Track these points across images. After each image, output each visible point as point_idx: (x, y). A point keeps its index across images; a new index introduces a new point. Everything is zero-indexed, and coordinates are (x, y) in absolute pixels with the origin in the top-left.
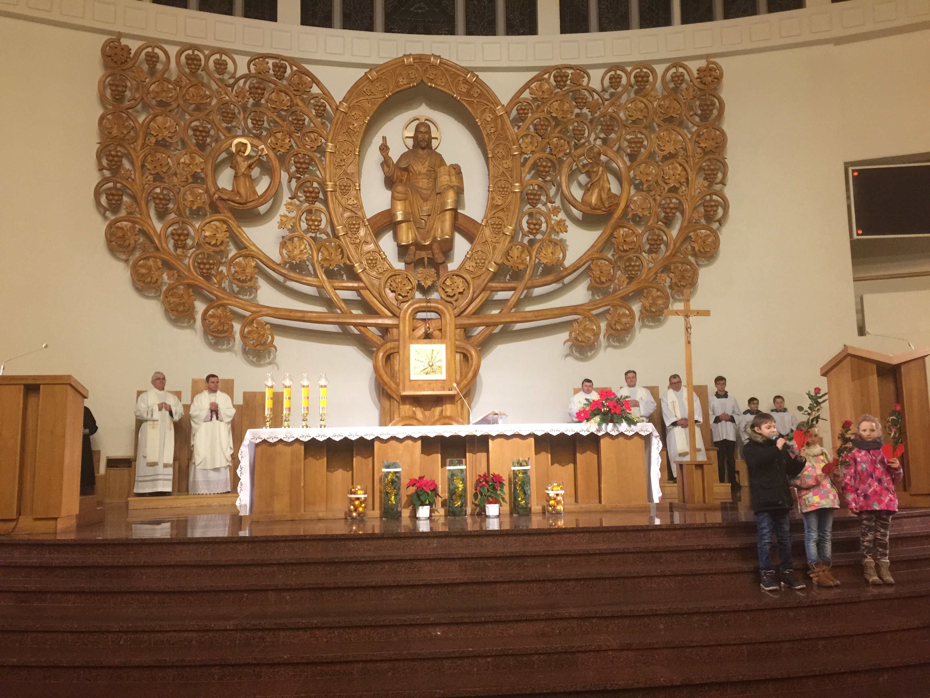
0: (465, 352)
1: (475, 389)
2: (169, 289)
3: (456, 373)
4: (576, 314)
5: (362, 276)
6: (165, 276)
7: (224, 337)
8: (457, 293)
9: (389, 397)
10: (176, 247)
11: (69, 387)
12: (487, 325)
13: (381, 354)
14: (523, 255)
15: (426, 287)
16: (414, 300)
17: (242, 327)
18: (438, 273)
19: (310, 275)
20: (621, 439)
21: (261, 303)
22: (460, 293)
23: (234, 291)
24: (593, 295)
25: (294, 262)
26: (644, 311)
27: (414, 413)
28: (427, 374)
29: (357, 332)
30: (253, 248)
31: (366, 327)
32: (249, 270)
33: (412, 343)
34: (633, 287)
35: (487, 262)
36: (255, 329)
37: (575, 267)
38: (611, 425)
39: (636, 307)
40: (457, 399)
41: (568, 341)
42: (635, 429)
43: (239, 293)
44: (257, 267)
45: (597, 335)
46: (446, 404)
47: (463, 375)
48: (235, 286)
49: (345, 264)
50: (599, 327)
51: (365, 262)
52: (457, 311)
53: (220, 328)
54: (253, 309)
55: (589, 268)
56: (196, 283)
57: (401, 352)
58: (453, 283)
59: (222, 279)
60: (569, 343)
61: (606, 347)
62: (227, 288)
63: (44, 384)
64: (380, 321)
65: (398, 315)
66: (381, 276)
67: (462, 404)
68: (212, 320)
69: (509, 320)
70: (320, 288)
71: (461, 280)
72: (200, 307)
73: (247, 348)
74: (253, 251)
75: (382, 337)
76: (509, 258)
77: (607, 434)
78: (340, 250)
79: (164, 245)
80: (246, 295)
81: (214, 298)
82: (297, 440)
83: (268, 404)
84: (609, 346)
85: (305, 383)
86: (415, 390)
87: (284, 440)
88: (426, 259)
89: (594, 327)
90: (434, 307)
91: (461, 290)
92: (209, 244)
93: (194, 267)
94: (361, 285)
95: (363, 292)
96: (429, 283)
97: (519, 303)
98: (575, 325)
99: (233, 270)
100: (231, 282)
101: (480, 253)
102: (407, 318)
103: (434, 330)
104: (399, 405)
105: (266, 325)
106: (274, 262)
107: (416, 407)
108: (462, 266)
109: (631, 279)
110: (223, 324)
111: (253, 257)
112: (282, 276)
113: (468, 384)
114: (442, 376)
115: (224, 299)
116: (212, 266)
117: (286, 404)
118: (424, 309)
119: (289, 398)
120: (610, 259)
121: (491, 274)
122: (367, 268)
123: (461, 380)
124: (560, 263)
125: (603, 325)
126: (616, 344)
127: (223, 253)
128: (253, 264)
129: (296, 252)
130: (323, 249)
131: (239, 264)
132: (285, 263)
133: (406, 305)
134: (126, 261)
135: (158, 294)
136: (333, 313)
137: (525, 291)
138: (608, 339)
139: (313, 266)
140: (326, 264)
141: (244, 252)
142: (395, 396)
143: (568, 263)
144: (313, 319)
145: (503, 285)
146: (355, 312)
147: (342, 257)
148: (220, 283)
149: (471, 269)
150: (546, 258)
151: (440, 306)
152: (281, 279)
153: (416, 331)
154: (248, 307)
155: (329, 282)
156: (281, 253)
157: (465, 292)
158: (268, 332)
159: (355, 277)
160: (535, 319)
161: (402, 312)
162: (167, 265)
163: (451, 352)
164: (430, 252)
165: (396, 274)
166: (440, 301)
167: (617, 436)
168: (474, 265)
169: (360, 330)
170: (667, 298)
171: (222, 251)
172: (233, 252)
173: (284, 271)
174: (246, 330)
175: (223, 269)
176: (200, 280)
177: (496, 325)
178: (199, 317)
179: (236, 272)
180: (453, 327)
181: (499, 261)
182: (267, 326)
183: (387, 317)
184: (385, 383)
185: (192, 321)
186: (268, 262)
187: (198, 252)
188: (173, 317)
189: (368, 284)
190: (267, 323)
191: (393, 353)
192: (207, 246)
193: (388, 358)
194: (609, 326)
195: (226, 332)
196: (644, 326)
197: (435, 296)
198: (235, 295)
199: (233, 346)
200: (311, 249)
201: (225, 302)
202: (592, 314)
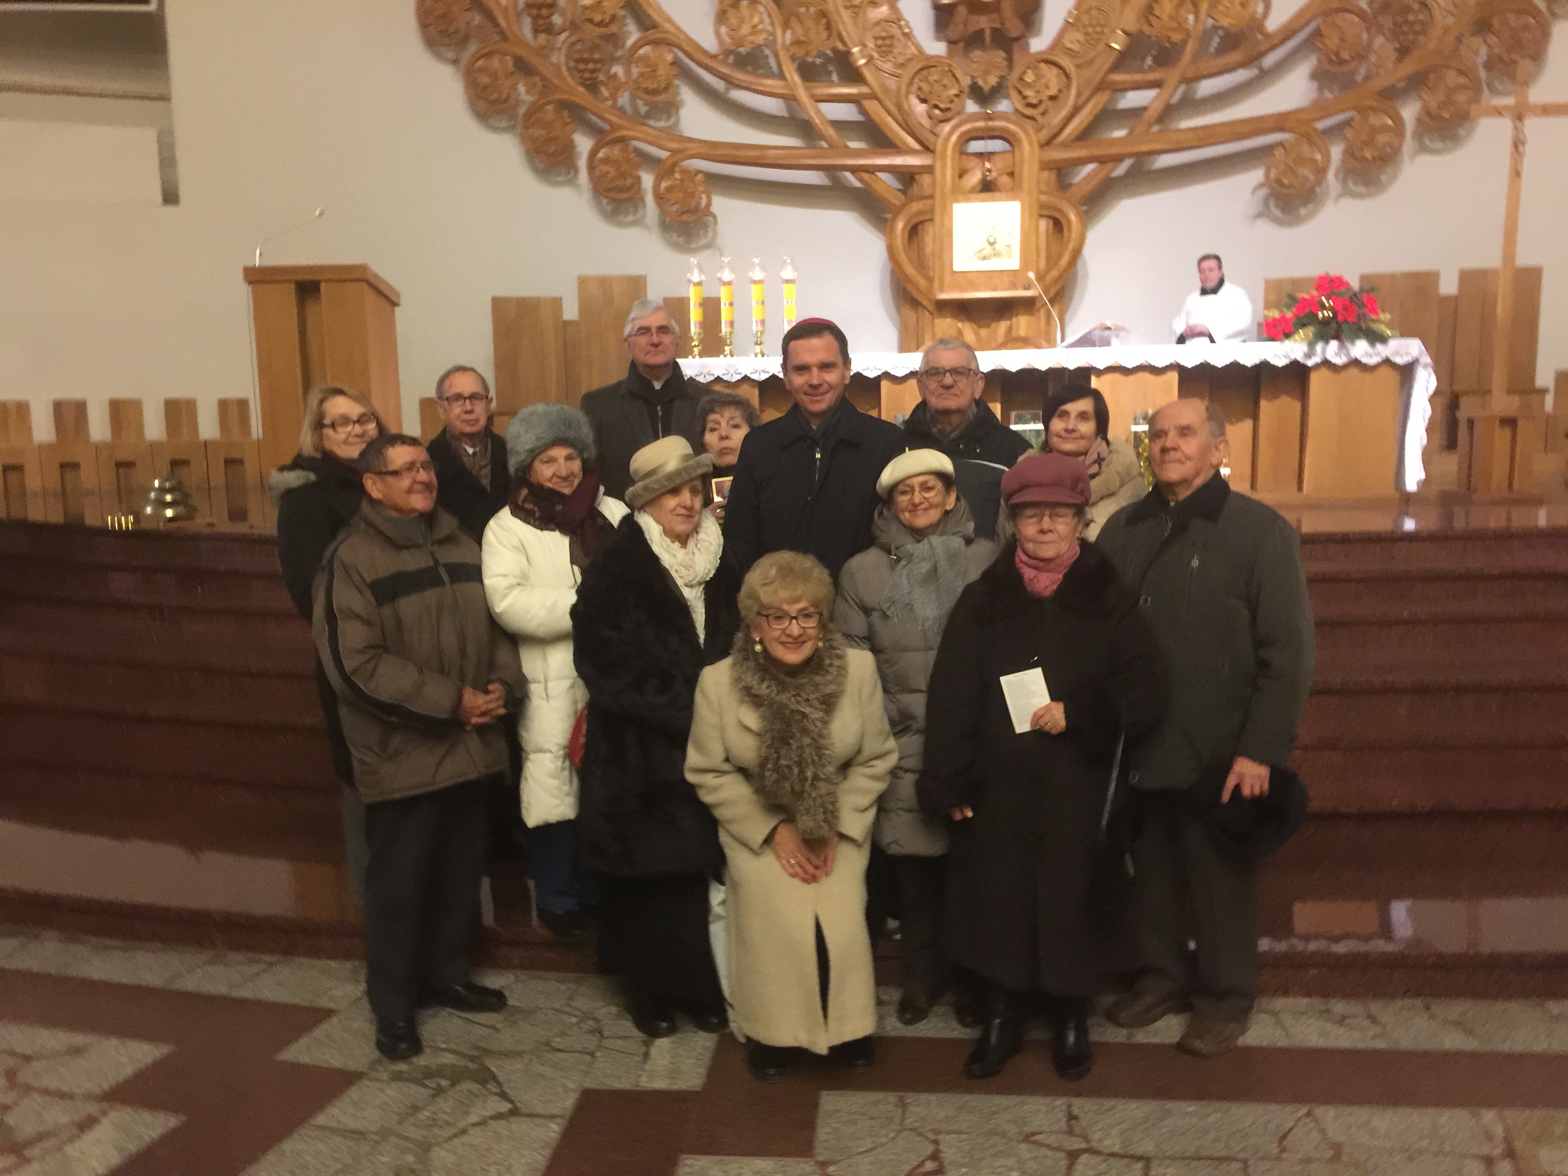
0: (1057, 215)
1: (1074, 288)
2: (529, 114)
3: (1038, 256)
4: (1281, 129)
5: (868, 74)
6: (521, 89)
7: (624, 200)
8: (1044, 97)
9: (915, 304)
10: (536, 31)
11: (365, 287)
12: (1102, 160)
13: (900, 225)
14: (1182, 12)
15: (986, 88)
16: (963, 117)
17: (656, 179)
18: (1010, 60)
19: (771, 75)
20: (1353, 371)
21: (688, 133)
22: (1052, 98)
23: (639, 113)
24: (1321, 89)
25: (741, 50)
26: (1426, 119)
27: (960, 333)
28: (984, 258)
29: (857, 184)
30: (667, 26)
31: (873, 173)
32: (662, 71)
33: (957, 201)
34: (1408, 67)
35: (1106, 30)
36: (678, 182)
37: (1287, 32)
38: (1334, 344)
39: (1409, 112)
40: (1038, 304)
41: (1261, 185)
42: (1383, 351)
43: (648, 116)
44: (676, 63)
45: (1321, 172)
46: (1017, 315)
47: (1052, 260)
48: (640, 102)
49: (835, 50)
50: (1327, 157)
51: (871, 44)
52: (1045, 134)
53: (620, 183)
54: (674, 145)
55: (1318, 33)
56: (573, 98)
57: (937, 219)
58: (1039, 77)
59: (617, 89)
60: (1263, 192)
61: (1339, 196)
62: (628, 107)
63: (327, 281)
64: (899, 161)
65: (931, 147)
66: (900, 72)
67: (1049, 315)
68: (605, 168)
69: (1144, 148)
70: (790, 99)
71: (1054, 71)
72: (583, 143)
73: (668, 220)
74: (669, 32)
75: (904, 192)
76: (1152, 18)
77: (1326, 363)
78: (824, 21)
79: (515, 28)
80: (660, 120)
81: (607, 127)
82: (746, 379)
83: (695, 315)
84: (1346, 192)
85: (758, 275)
86: (962, 290)
87: (725, 378)
88: (988, 33)
89: (1318, 157)
90: (1002, 129)
91: (1053, 91)
92: (591, 21)
93: (569, 69)
94: (864, 90)
95: (868, 104)
96: (993, 80)
97: (1168, 113)
98: (1279, 153)
99: (635, 71)
100: (634, 97)
101: (1094, 13)
102: (949, 153)
103: (1000, 175)
104: (933, 319)
105: (696, 174)
106: (705, 52)
107: (963, 321)
108: (1057, 43)
109: (1403, 52)
110: (623, 175)
111: (670, 44)
112: (721, 78)
113: (1060, 278)
114: (1013, 262)
115: (621, 127)
116: (599, 66)
117: (725, 315)
118: (980, 134)
119: (731, 304)
120: (1363, 11)
121: (1115, 55)
122: (876, 55)
123: (1049, 269)
124: (1257, 25)
125: (1336, 152)
126: (1362, 189)
127: (615, 39)
128: (669, 58)
129: (745, 30)
130: (794, 22)
131: (644, 60)
132: (727, 53)
133: (947, 128)
134: (455, 62)
135: (512, 123)
136: (815, 147)
137: (1182, 88)
138: (1344, 181)
139: (776, 55)
140: (800, 52)
141: (652, 34)
142: (925, 302)
143: (1273, 23)
144: (781, 162)
145: (1137, 77)
146: (854, 145)
147: (829, 37)
148: (614, 97)
149: (1075, 47)
150: (1227, 16)
151: (1012, 127)
152: (719, 85)
153: (965, 178)
154: (663, 143)
155: (807, 88)
156: (717, 34)
157: (1061, 96)
158: (701, 189)
159: (853, 75)
160: (1196, 143)
161: (940, 141)
162: (523, 67)
163: (1031, 216)
164: (995, 16)
165: (929, 65)
166: (1014, 118)
167: (1345, 367)
168: (1081, 37)
169: (861, 180)
170: (1478, 91)
171: (614, 34)
172: (633, 34)
173: (724, 70)
174: (664, 185)
175: (618, 69)
176: (580, 95)
177: (1118, 159)
178: (582, 163)
179: (642, 75)
180: (1036, 166)
181: (1132, 27)
182: (700, 176)
183: (911, 152)
184: (908, 279)
185: (572, 172)
186: (696, 52)
187: (574, 38)
188: (541, 166)
189: (877, 89)
190: (699, 172)
191: (922, 222)
192: (589, 26)
193: (914, 231)
194: (1349, 153)
195: (629, 189)
196: (1423, 149)
197: (1003, 106)
198: (641, 119)
199: (643, 217)
200: (772, 24)
201: (625, 133)
202: (1315, 129)
